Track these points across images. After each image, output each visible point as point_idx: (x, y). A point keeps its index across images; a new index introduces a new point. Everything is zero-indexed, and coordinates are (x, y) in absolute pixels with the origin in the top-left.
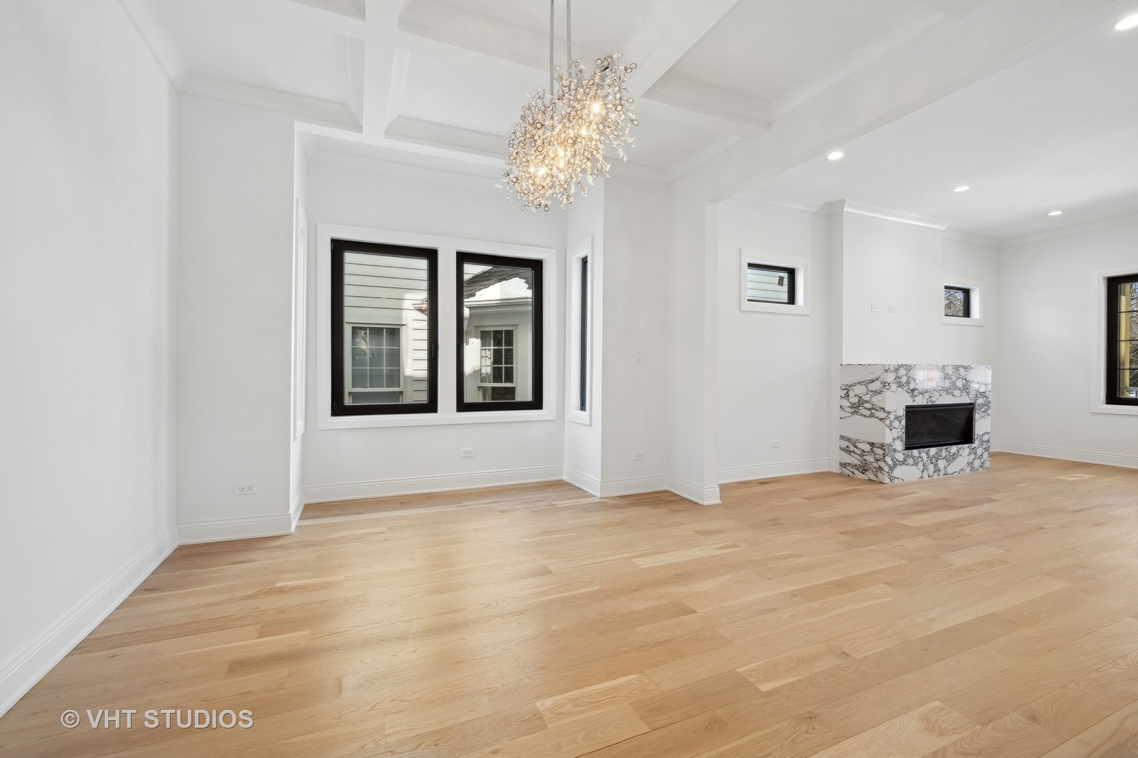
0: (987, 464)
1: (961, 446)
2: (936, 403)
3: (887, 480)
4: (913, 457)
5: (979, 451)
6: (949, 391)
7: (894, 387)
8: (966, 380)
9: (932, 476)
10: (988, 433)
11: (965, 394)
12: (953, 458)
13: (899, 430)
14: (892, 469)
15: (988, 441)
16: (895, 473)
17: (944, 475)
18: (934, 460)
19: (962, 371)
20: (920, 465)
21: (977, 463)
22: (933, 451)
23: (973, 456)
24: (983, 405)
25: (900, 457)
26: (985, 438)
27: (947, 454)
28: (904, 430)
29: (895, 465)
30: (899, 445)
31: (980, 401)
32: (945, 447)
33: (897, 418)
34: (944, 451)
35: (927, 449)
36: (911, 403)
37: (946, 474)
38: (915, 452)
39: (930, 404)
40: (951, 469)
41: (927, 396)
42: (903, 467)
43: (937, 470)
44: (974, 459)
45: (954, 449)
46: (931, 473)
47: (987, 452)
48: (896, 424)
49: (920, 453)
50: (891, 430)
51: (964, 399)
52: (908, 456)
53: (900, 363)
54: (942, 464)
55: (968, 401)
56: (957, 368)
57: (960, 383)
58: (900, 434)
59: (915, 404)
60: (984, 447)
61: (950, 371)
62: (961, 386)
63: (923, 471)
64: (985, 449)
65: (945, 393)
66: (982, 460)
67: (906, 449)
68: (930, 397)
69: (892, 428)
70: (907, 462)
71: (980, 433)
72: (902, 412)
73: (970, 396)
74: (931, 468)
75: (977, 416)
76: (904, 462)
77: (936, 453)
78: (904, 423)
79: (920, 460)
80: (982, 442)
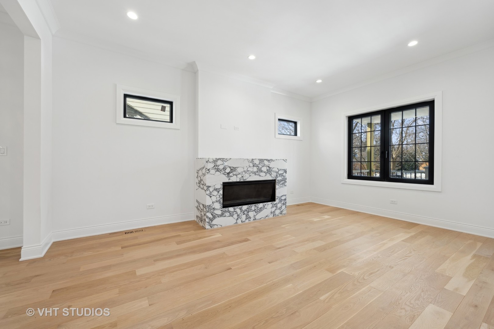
0: (284, 212)
1: (266, 203)
2: (247, 180)
3: (207, 227)
4: (229, 212)
5: (279, 205)
6: (257, 173)
7: (213, 171)
8: (269, 167)
9: (244, 222)
10: (285, 195)
11: (269, 175)
12: (261, 210)
13: (218, 196)
14: (212, 220)
15: (285, 200)
16: (214, 222)
17: (254, 220)
18: (246, 212)
19: (266, 163)
20: (235, 216)
21: (278, 212)
22: (245, 207)
23: (274, 208)
24: (281, 180)
25: (219, 212)
26: (283, 198)
27: (256, 208)
28: (221, 197)
29: (214, 217)
30: (218, 206)
31: (279, 178)
32: (254, 205)
33: (216, 189)
34: (253, 207)
35: (240, 207)
36: (227, 180)
37: (256, 220)
38: (231, 209)
39: (242, 180)
40: (258, 217)
41: (240, 176)
42: (222, 218)
43: (248, 217)
44: (275, 210)
45: (261, 205)
46: (244, 219)
47: (285, 206)
48: (215, 193)
49: (235, 209)
50: (211, 197)
51: (268, 178)
52: (225, 211)
53: (218, 157)
54: (251, 214)
55: (270, 178)
56: (261, 161)
57: (264, 169)
58: (218, 199)
59: (230, 181)
60: (282, 203)
61: (257, 162)
62: (266, 170)
63: (237, 219)
64: (283, 204)
65: (253, 175)
66: (281, 210)
67: (223, 207)
68: (243, 177)
69: (211, 196)
70: (224, 215)
71: (280, 196)
72: (219, 186)
73: (272, 176)
74: (244, 217)
75: (277, 187)
76: (222, 215)
77: (247, 208)
78: (221, 192)
79: (235, 213)
80: (281, 200)
